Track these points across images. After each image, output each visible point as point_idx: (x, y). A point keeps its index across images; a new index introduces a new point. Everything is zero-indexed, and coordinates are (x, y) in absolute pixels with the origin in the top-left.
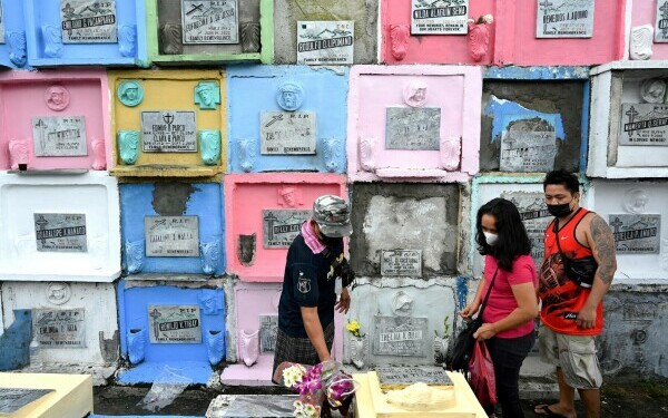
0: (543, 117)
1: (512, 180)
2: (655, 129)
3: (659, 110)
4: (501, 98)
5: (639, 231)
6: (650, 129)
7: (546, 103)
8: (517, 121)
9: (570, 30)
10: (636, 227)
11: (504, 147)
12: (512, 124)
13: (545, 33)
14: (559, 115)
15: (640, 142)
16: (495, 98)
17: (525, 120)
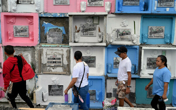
0: (59, 28)
1: (49, 46)
2: (91, 31)
3: (91, 26)
4: (46, 22)
5: (89, 61)
6: (89, 32)
7: (60, 24)
8: (52, 29)
9: (63, 3)
10: (88, 60)
11: (47, 36)
12: (50, 30)
13: (56, 3)
14: (63, 27)
15: (86, 35)
16: (44, 22)
17: (54, 29)
